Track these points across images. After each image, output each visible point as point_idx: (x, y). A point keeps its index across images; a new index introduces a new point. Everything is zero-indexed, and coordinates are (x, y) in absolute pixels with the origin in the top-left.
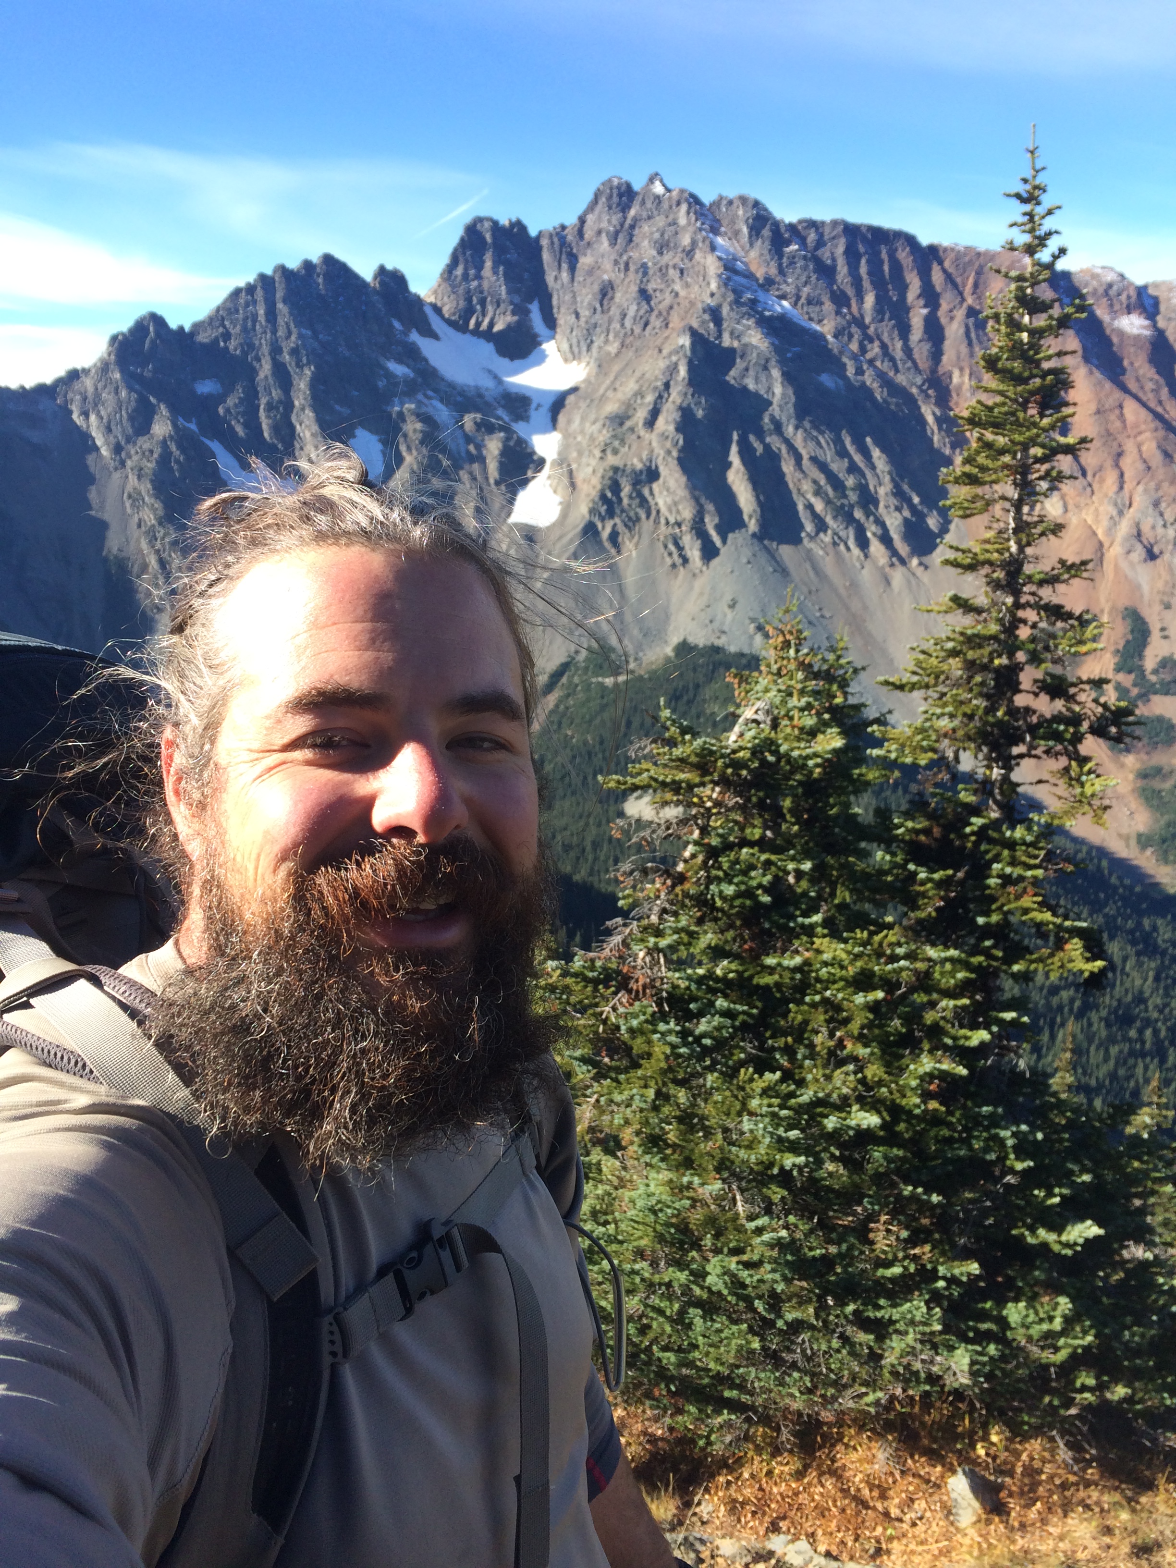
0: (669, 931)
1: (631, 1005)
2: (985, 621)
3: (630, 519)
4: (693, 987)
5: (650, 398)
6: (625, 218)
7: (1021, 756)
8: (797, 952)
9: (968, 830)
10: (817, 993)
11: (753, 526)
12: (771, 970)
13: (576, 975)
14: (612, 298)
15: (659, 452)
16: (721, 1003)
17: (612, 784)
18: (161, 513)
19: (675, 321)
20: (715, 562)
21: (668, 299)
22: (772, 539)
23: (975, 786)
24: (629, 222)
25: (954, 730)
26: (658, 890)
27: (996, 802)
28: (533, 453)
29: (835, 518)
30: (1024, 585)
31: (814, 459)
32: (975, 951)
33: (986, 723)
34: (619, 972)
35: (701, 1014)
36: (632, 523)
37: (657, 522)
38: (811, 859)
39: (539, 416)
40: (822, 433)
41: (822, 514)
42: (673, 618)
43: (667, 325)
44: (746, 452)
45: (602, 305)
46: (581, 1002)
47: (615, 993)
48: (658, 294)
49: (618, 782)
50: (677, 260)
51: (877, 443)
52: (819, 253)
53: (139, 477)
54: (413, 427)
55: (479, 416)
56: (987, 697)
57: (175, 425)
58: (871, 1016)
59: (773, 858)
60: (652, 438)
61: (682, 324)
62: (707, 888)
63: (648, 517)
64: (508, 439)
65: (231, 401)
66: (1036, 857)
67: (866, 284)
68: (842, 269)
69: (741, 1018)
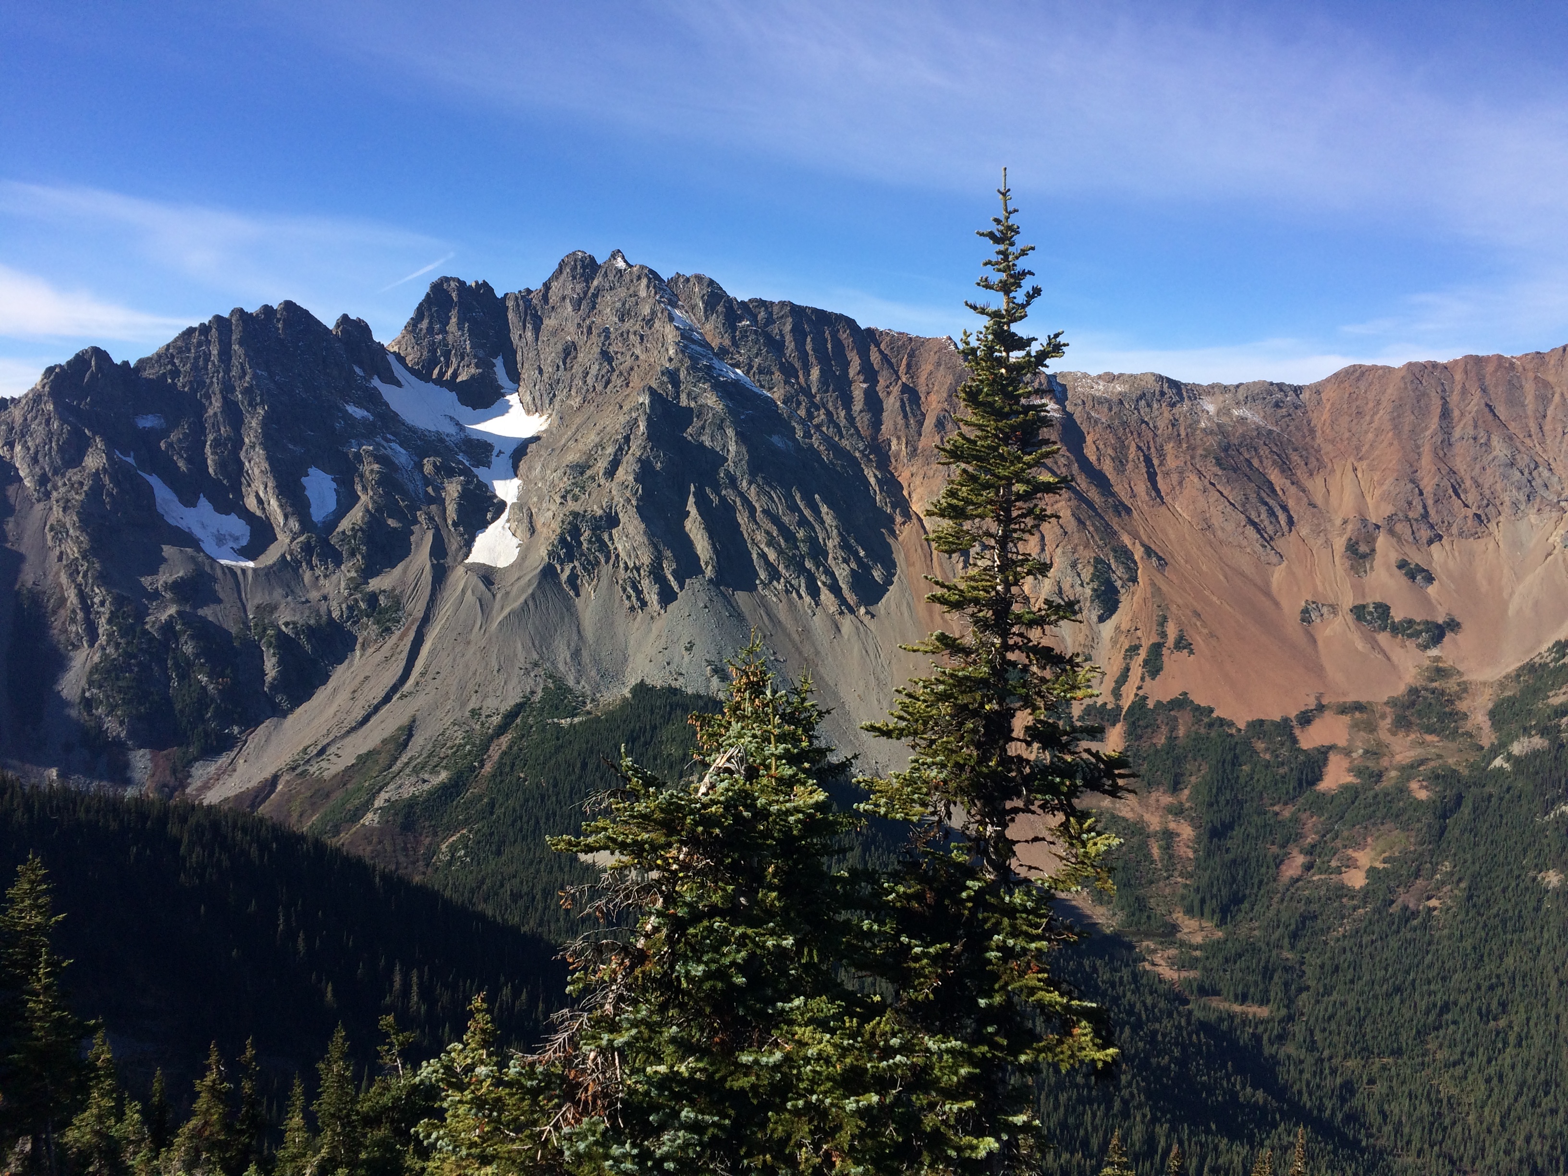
0: (625, 1025)
1: (578, 1121)
2: (975, 662)
3: (589, 563)
4: (654, 1093)
5: (610, 450)
6: (589, 288)
7: (1016, 810)
8: (776, 1044)
9: (964, 895)
10: (800, 1096)
11: (709, 572)
12: (747, 1069)
13: (509, 1084)
14: (575, 358)
15: (618, 500)
16: (687, 1114)
17: (562, 846)
18: (85, 546)
19: (636, 381)
20: (670, 607)
21: (629, 362)
22: (728, 586)
23: (969, 844)
24: (592, 290)
25: (945, 782)
26: (614, 972)
27: (990, 861)
28: (495, 496)
29: (787, 567)
30: (1012, 625)
31: (766, 512)
32: (977, 1038)
33: (980, 774)
34: (563, 1078)
35: (662, 1128)
36: (591, 567)
37: (616, 566)
38: (794, 933)
39: (500, 462)
40: (774, 489)
41: (776, 564)
42: (631, 659)
43: (627, 385)
44: (703, 504)
45: (565, 363)
46: (516, 1119)
47: (559, 1106)
48: (619, 356)
49: (569, 843)
50: (637, 327)
51: (825, 500)
52: (769, 329)
53: (65, 509)
54: (370, 469)
55: (438, 460)
56: (978, 746)
57: (109, 458)
58: (863, 1125)
59: (750, 931)
60: (614, 487)
61: (642, 384)
62: (672, 967)
63: (607, 562)
64: (468, 482)
65: (173, 437)
66: (1037, 926)
67: (812, 359)
68: (790, 345)
69: (711, 1130)
